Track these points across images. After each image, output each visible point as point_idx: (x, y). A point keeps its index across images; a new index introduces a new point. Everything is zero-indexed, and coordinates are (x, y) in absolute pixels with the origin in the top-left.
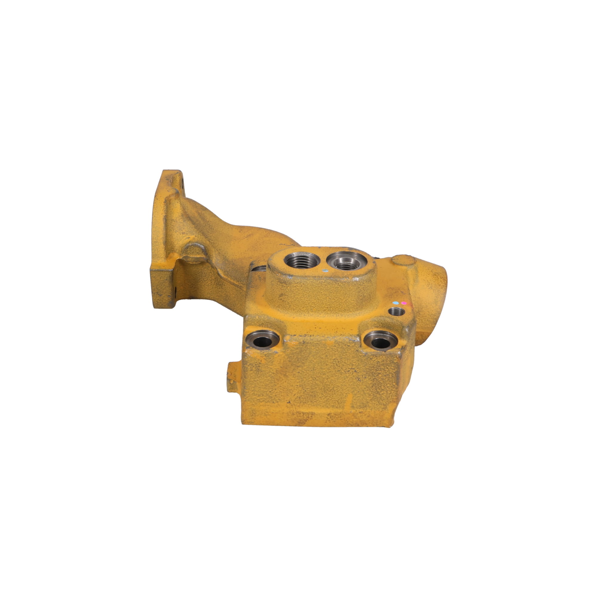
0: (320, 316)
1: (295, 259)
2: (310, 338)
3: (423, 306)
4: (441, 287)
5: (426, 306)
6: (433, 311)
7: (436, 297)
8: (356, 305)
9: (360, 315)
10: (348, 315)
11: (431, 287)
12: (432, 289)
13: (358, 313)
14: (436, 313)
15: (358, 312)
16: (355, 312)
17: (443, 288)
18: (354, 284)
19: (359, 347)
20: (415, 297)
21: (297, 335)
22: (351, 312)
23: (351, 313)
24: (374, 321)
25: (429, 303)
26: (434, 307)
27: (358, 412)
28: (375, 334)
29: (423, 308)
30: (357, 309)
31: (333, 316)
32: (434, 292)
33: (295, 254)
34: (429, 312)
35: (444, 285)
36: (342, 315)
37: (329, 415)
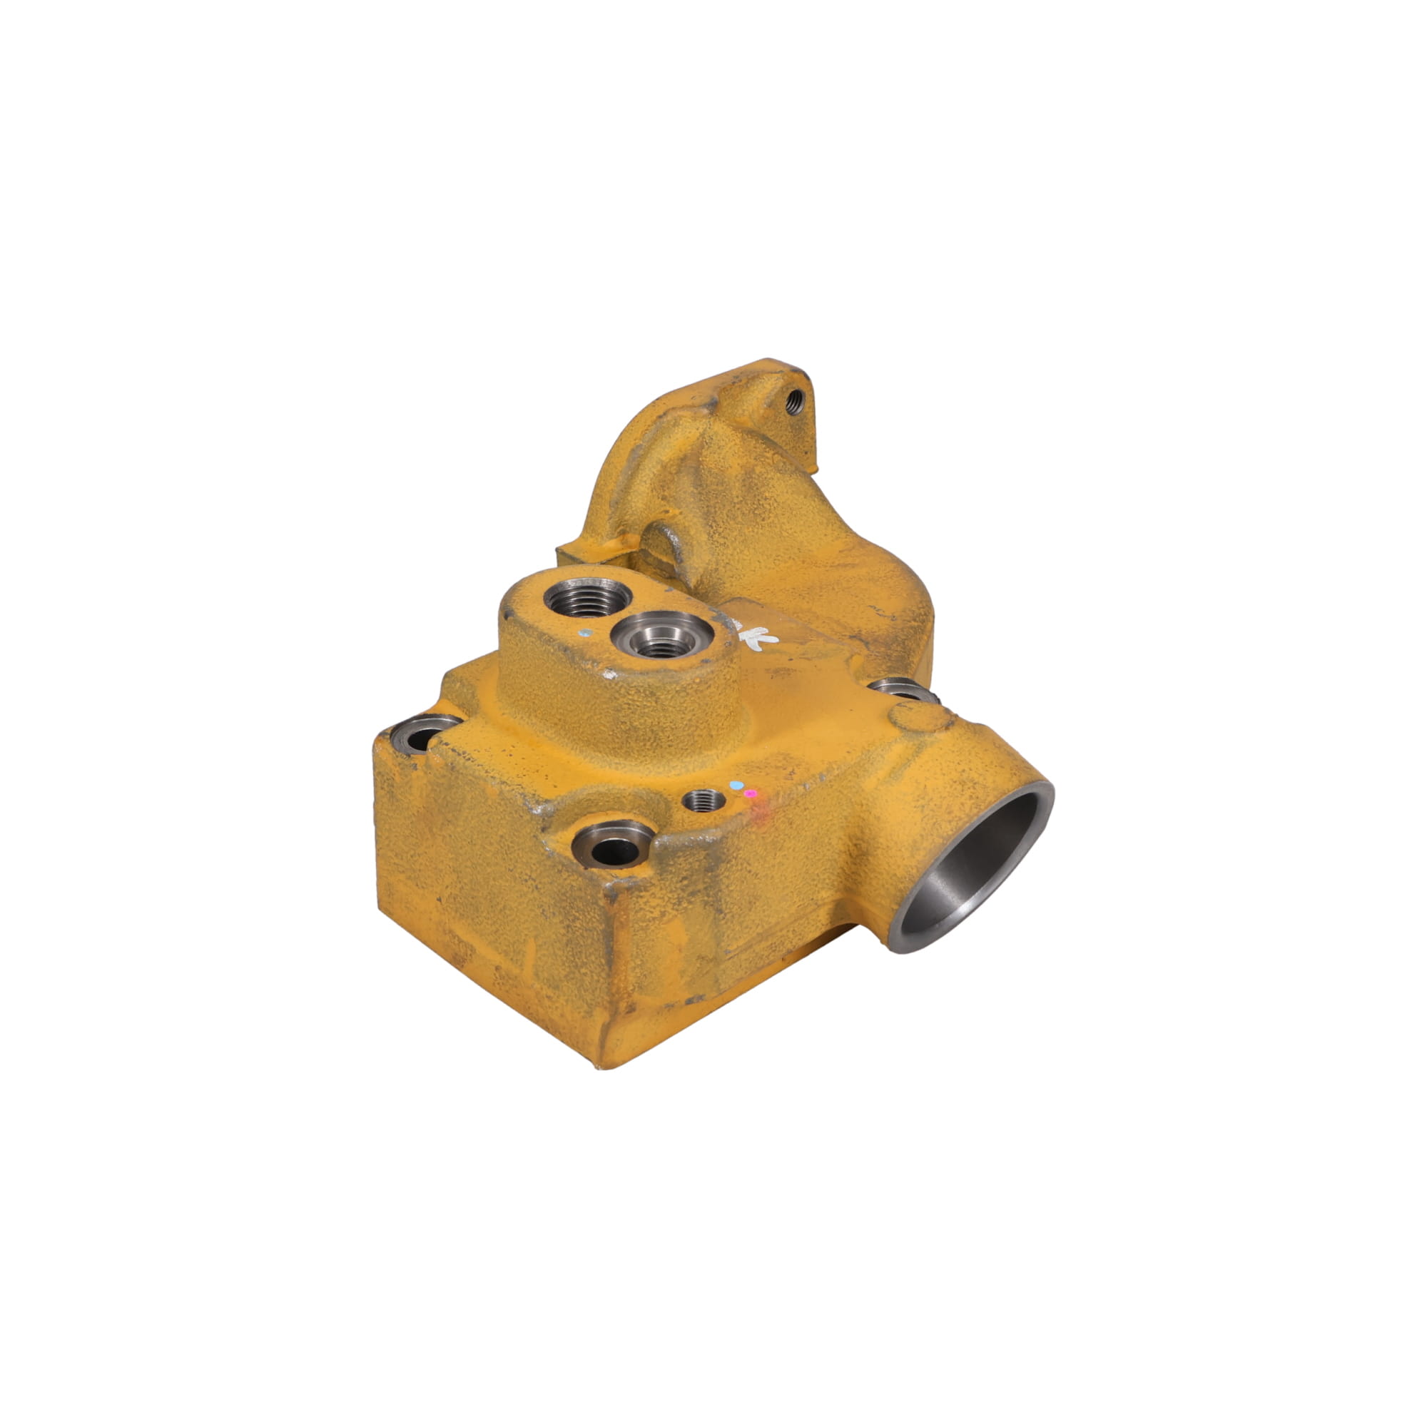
0: (546, 732)
1: (571, 594)
2: (464, 763)
3: (882, 844)
4: (951, 819)
5: (888, 847)
6: (899, 866)
7: (922, 836)
8: (610, 738)
9: (617, 769)
10: (592, 758)
11: (923, 807)
12: (922, 811)
13: (617, 763)
14: (905, 878)
15: (617, 761)
16: (608, 756)
17: (954, 824)
18: (602, 684)
19: (540, 831)
20: (870, 813)
21: (449, 746)
22: (600, 752)
23: (600, 755)
24: (641, 797)
25: (896, 843)
26: (904, 859)
27: (544, 992)
28: (640, 831)
29: (879, 848)
30: (615, 752)
31: (567, 744)
32: (922, 820)
33: (571, 583)
34: (889, 866)
35: (963, 816)
36: (581, 751)
37: (497, 968)
